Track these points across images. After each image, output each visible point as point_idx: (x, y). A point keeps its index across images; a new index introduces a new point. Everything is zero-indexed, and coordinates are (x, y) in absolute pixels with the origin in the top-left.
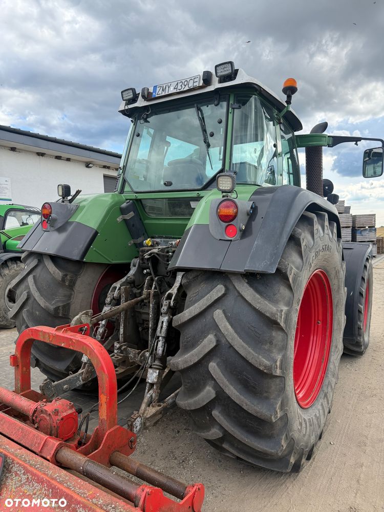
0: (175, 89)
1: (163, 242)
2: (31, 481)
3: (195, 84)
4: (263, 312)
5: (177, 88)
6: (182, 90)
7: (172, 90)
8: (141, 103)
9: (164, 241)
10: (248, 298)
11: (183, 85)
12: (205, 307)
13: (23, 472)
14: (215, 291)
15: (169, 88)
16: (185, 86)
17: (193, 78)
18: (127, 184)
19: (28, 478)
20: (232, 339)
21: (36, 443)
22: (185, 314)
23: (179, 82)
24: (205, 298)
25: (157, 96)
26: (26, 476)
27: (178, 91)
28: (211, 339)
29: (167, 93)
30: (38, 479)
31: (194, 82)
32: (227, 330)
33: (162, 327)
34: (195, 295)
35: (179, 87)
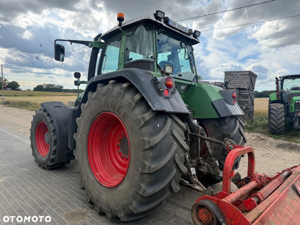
0: (178, 27)
15: (176, 25)
16: (182, 29)
25: (171, 25)
31: (185, 30)
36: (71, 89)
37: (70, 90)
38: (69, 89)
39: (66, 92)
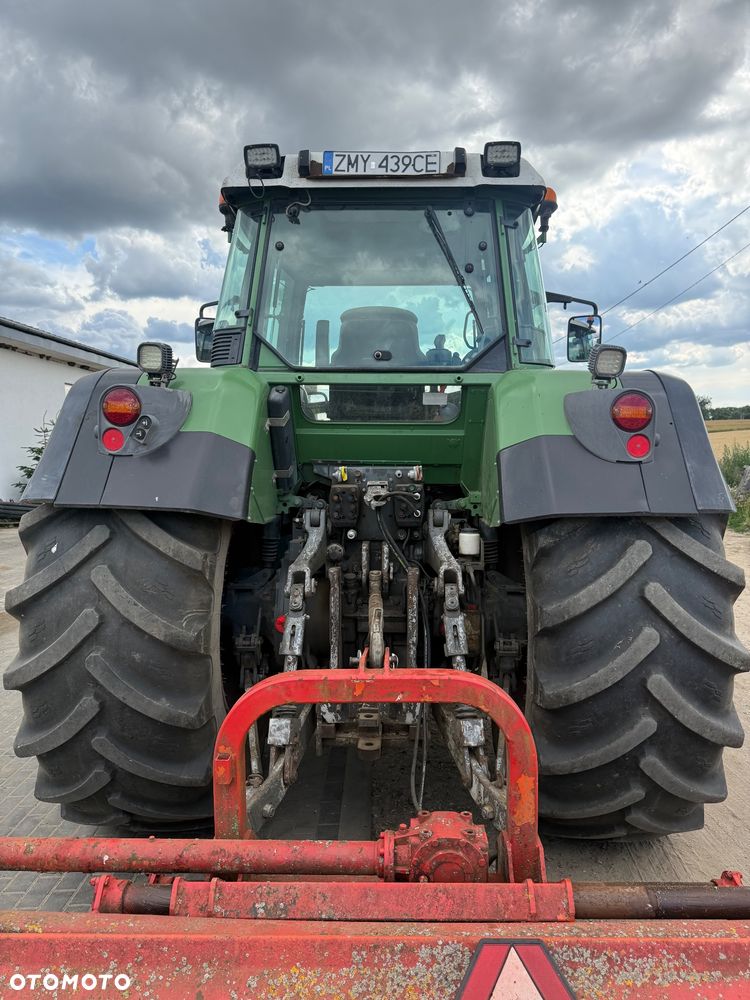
0: (380, 166)
1: (371, 473)
2: (622, 960)
3: (430, 167)
4: (725, 576)
5: (386, 167)
6: (399, 173)
7: (373, 168)
8: (290, 179)
9: (375, 471)
10: (697, 557)
11: (400, 163)
12: (622, 583)
13: (587, 954)
14: (635, 552)
15: (365, 162)
16: (407, 166)
17: (424, 155)
18: (263, 350)
19: (610, 959)
20: (688, 629)
21: (507, 904)
22: (579, 600)
23: (390, 155)
24: (619, 565)
25: (334, 173)
26: (604, 958)
27: (390, 173)
28: (651, 634)
29: (361, 172)
30: (638, 950)
31: (427, 163)
32: (678, 614)
33: (456, 637)
34: (580, 564)
35: (392, 164)
36: (738, 407)
37: (736, 409)
38: (731, 409)
39: (720, 418)
